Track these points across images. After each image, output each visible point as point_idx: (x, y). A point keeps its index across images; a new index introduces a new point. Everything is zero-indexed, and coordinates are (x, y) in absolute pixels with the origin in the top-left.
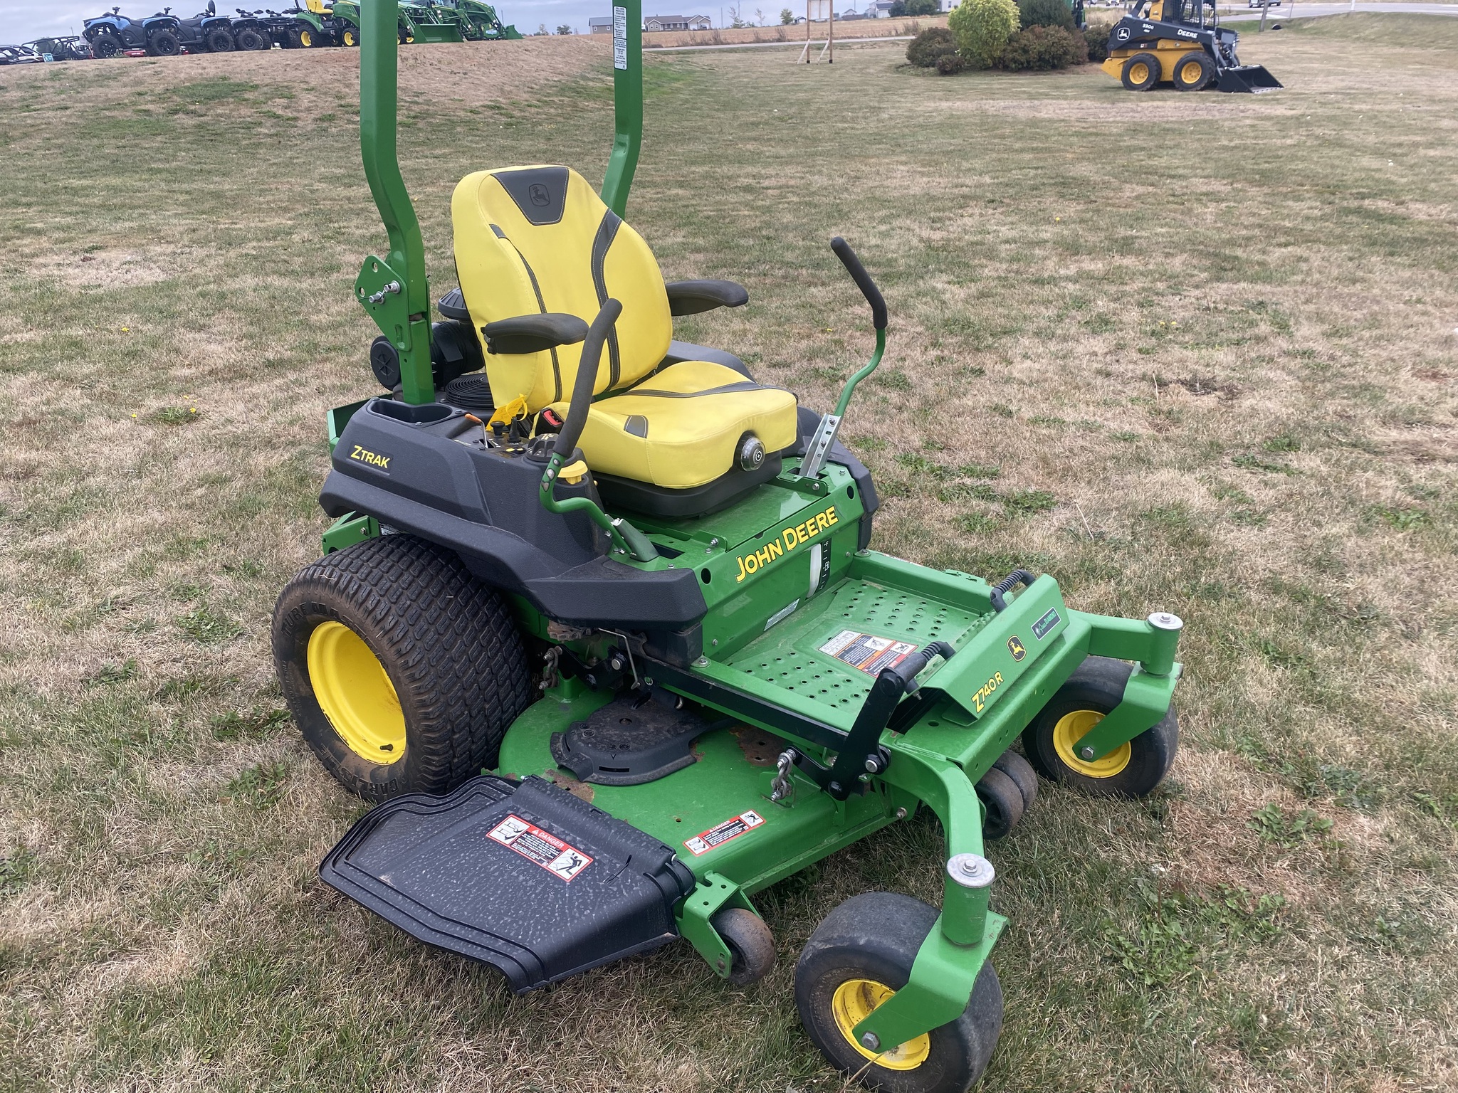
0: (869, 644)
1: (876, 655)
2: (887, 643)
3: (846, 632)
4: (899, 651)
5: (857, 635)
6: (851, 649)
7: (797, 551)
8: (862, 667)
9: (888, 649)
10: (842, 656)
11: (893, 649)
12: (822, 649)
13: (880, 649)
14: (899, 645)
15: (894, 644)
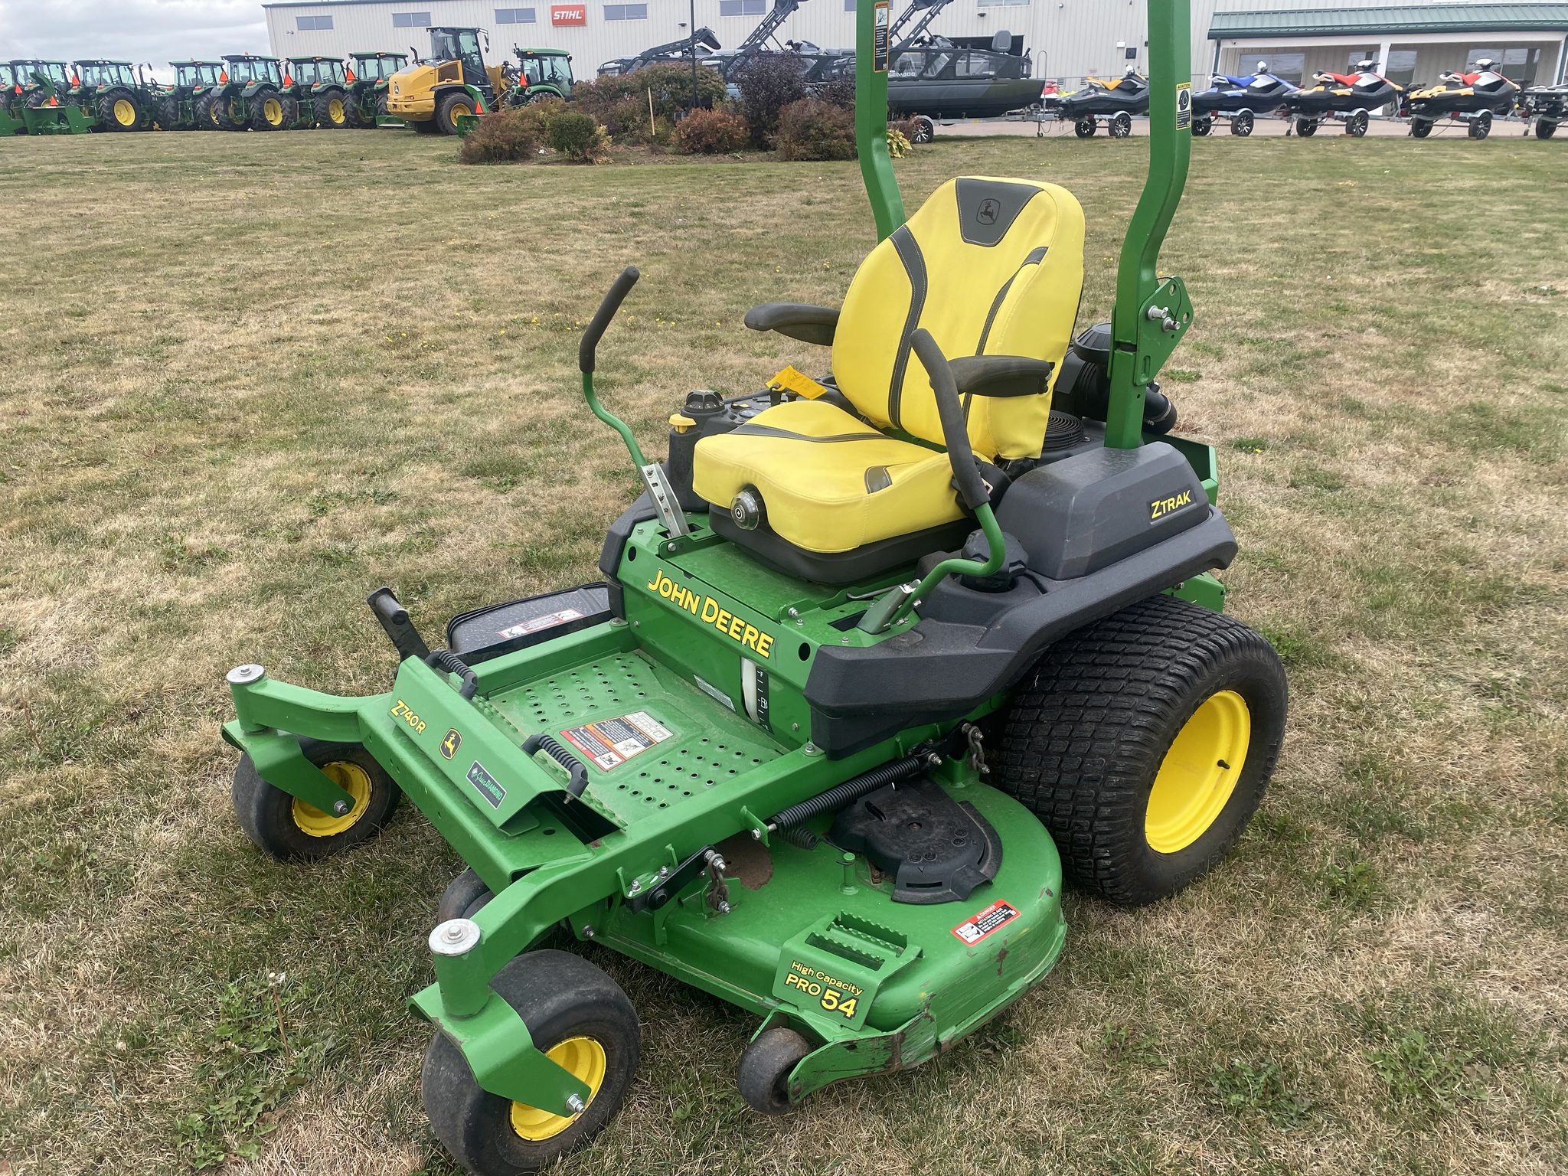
7: (704, 626)
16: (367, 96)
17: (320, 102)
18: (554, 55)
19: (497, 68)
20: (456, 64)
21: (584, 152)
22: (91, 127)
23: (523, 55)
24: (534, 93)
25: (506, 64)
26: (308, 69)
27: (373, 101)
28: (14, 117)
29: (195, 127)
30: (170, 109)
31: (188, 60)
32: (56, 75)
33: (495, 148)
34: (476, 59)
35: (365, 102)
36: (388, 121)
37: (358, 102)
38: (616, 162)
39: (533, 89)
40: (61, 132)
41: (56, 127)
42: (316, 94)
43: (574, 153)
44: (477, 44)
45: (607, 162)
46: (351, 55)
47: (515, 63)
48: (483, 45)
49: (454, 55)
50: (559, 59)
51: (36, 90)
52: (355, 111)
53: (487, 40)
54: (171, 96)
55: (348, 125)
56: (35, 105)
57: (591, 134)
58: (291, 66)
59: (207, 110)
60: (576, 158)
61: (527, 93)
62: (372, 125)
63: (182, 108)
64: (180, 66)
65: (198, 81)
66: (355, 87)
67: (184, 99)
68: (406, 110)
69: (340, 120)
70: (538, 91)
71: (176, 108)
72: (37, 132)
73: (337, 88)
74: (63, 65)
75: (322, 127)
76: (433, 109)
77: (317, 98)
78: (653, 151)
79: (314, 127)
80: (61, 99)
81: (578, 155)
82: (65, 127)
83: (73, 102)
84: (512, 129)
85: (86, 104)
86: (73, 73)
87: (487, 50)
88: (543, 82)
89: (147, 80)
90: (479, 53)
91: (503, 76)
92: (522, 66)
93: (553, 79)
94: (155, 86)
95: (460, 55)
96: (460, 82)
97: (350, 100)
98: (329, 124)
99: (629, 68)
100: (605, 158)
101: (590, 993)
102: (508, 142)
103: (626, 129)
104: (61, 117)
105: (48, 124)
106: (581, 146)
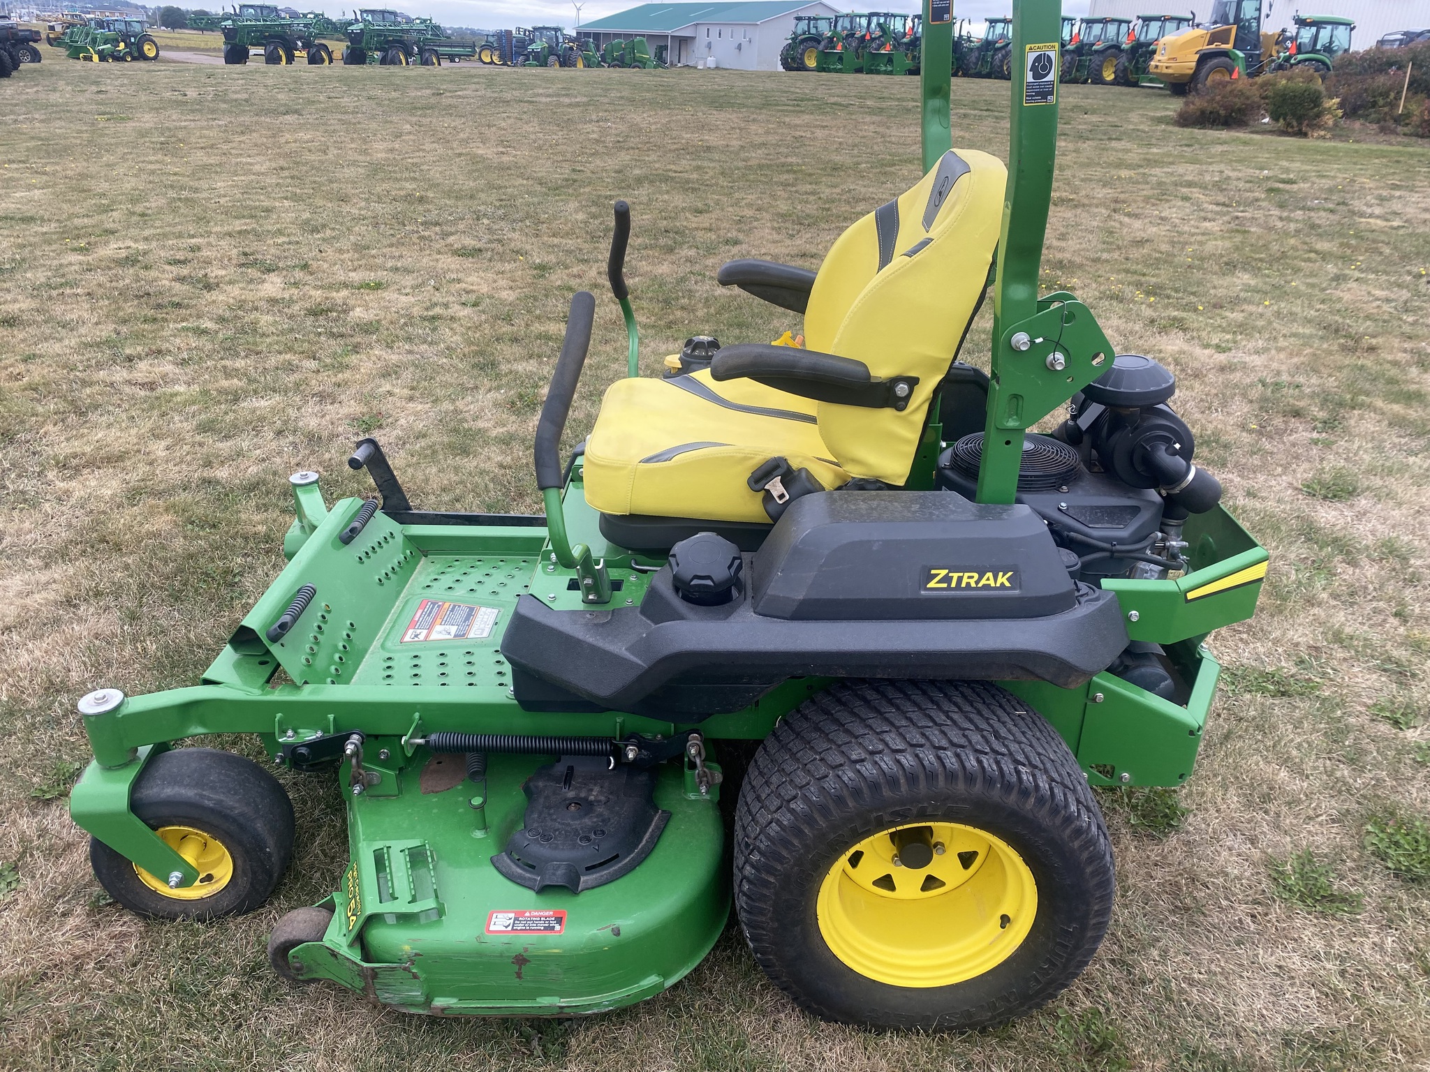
0: (453, 629)
1: (439, 621)
2: (434, 636)
3: (485, 634)
4: (418, 631)
5: (471, 635)
6: (467, 618)
8: (446, 605)
9: (430, 629)
10: (471, 609)
11: (425, 632)
12: (496, 611)
13: (438, 628)
14: (422, 637)
15: (427, 636)
16: (1141, 56)
17: (1096, 59)
18: (1336, 23)
19: (1273, 35)
20: (1230, 30)
21: (1300, 124)
22: (909, 70)
23: (1301, 23)
24: (1299, 62)
25: (1284, 31)
26: (1097, 29)
27: (1144, 62)
28: (858, 58)
29: (988, 76)
30: (973, 59)
31: (1002, 17)
32: (897, 25)
33: (1211, 113)
34: (1254, 24)
35: (1137, 62)
36: (1151, 81)
37: (1130, 61)
38: (1334, 138)
39: (1300, 57)
40: (886, 73)
41: (884, 68)
42: (1096, 51)
43: (1289, 125)
44: (1259, 10)
45: (1323, 138)
46: (1139, 17)
47: (1292, 29)
48: (1265, 10)
49: (1231, 20)
50: (1342, 28)
51: (880, 37)
52: (1125, 69)
53: (1271, 6)
54: (978, 48)
55: (1115, 82)
56: (876, 49)
57: (1315, 106)
58: (1084, 25)
59: (1002, 61)
60: (1290, 130)
61: (1292, 61)
62: (1135, 84)
63: (983, 59)
64: (992, 22)
65: (1002, 36)
66: (1132, 47)
67: (987, 51)
68: (1165, 71)
69: (1109, 76)
70: (1306, 60)
71: (978, 59)
72: (870, 72)
73: (1116, 47)
74: (905, 17)
75: (1093, 83)
76: (1192, 72)
77: (1096, 56)
78: (1383, 130)
79: (1085, 82)
80: (894, 46)
81: (1292, 127)
82: (889, 68)
83: (902, 49)
84: (1236, 96)
85: (912, 51)
86: (911, 25)
87: (1268, 16)
88: (1314, 51)
89: (964, 33)
90: (1258, 19)
91: (1277, 43)
92: (1298, 33)
93: (1328, 49)
94: (969, 39)
95: (1238, 20)
96: (1229, 46)
97: (1124, 59)
98: (1099, 81)
99: (1412, 40)
100: (1322, 133)
101: (209, 799)
102: (1226, 108)
103: (1374, 104)
104: (890, 60)
105: (878, 65)
106: (1300, 119)
